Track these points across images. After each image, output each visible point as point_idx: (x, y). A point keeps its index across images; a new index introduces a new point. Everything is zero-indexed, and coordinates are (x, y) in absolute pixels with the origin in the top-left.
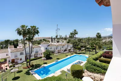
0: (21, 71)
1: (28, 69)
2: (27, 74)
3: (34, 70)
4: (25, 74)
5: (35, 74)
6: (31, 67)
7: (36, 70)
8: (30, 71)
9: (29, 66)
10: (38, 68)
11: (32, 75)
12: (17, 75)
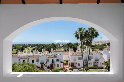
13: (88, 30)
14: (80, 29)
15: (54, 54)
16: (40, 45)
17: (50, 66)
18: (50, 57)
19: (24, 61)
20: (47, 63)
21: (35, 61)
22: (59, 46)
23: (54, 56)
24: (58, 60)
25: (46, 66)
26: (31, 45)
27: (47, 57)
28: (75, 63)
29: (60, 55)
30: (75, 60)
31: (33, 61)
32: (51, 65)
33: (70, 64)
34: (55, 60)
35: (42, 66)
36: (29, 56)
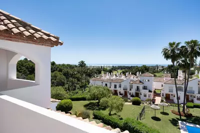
0: (166, 114)
1: (178, 117)
2: (172, 123)
3: (188, 124)
4: (170, 120)
5: (185, 130)
6: (185, 116)
7: (192, 125)
8: (180, 122)
9: (182, 113)
10: (198, 126)
11: (179, 128)
12: (159, 116)
13: (184, 45)
14: (171, 45)
15: (139, 79)
16: (132, 67)
17: (134, 94)
18: (135, 82)
19: (106, 85)
20: (131, 90)
21: (118, 86)
22: (157, 69)
23: (140, 82)
24: (145, 88)
25: (130, 94)
26: (121, 67)
27: (131, 82)
28: (172, 95)
29: (149, 81)
30: (171, 91)
31: (115, 86)
32: (136, 93)
33: (163, 95)
34: (141, 87)
35: (126, 93)
36: (112, 80)
